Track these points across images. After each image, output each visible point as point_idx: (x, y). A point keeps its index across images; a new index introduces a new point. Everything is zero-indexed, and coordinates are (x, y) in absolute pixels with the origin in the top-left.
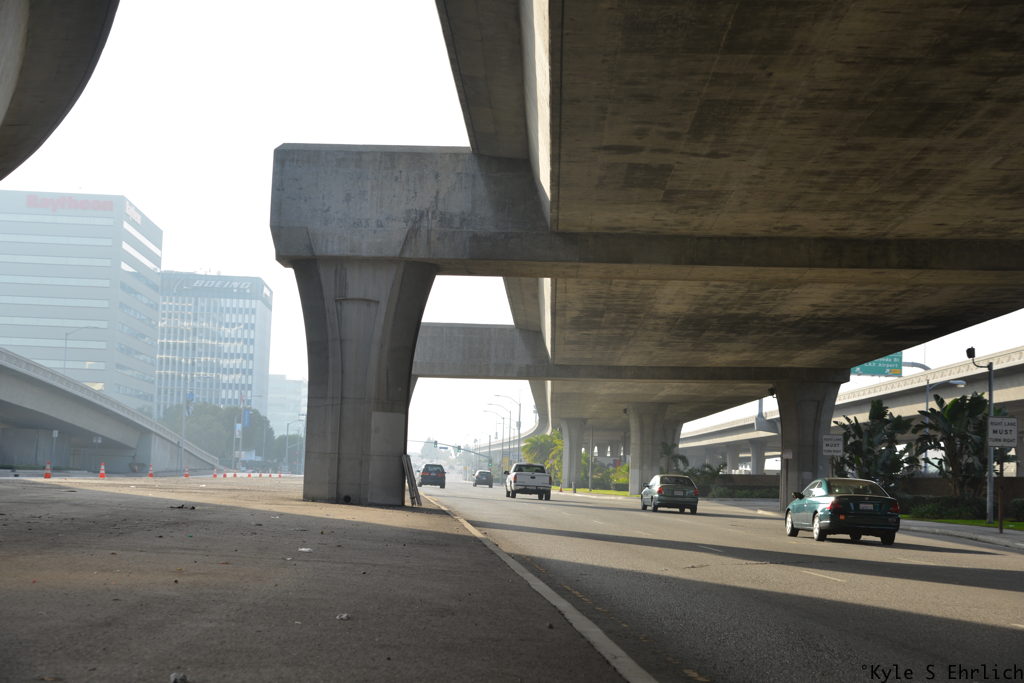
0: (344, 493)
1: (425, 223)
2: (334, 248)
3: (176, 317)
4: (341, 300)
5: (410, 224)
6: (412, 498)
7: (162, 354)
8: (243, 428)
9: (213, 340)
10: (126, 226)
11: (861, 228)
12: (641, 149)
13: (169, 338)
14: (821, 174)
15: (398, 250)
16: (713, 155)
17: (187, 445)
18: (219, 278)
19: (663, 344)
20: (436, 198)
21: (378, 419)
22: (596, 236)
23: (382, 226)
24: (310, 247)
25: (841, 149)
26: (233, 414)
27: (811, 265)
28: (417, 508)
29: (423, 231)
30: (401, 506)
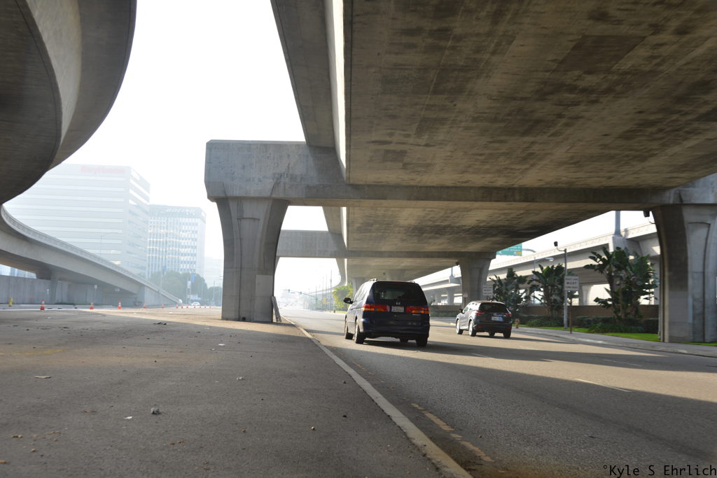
0: (242, 317)
1: (282, 180)
2: (237, 193)
3: (157, 227)
4: (240, 219)
5: (275, 180)
6: (277, 318)
7: (150, 246)
8: (192, 284)
9: (176, 238)
10: (132, 181)
11: (501, 182)
12: (390, 143)
13: (153, 238)
14: (481, 155)
15: (269, 194)
16: (427, 145)
17: (163, 292)
18: (179, 208)
19: (403, 240)
20: (288, 167)
21: (260, 279)
22: (369, 186)
23: (261, 181)
24: (225, 193)
25: (491, 142)
26: (186, 276)
27: (476, 200)
28: (279, 323)
29: (282, 184)
30: (271, 322)
